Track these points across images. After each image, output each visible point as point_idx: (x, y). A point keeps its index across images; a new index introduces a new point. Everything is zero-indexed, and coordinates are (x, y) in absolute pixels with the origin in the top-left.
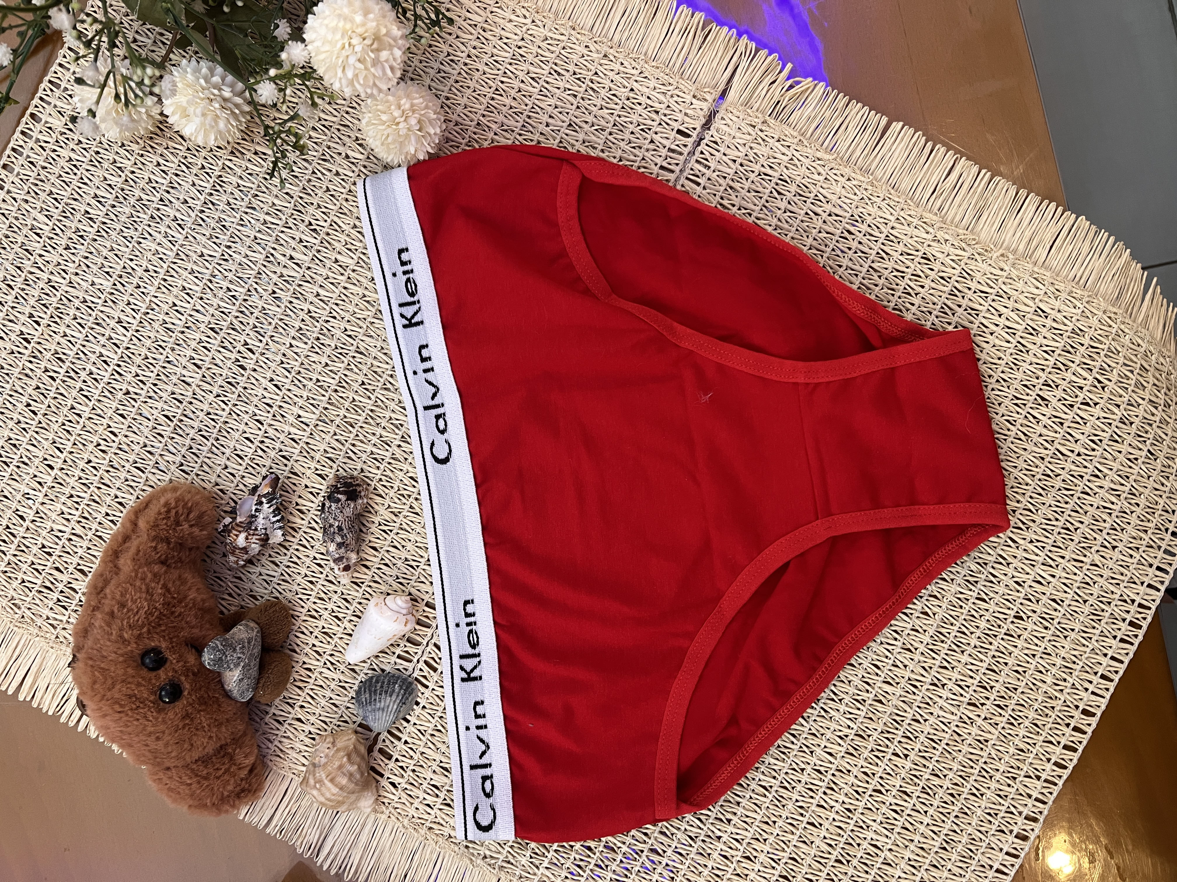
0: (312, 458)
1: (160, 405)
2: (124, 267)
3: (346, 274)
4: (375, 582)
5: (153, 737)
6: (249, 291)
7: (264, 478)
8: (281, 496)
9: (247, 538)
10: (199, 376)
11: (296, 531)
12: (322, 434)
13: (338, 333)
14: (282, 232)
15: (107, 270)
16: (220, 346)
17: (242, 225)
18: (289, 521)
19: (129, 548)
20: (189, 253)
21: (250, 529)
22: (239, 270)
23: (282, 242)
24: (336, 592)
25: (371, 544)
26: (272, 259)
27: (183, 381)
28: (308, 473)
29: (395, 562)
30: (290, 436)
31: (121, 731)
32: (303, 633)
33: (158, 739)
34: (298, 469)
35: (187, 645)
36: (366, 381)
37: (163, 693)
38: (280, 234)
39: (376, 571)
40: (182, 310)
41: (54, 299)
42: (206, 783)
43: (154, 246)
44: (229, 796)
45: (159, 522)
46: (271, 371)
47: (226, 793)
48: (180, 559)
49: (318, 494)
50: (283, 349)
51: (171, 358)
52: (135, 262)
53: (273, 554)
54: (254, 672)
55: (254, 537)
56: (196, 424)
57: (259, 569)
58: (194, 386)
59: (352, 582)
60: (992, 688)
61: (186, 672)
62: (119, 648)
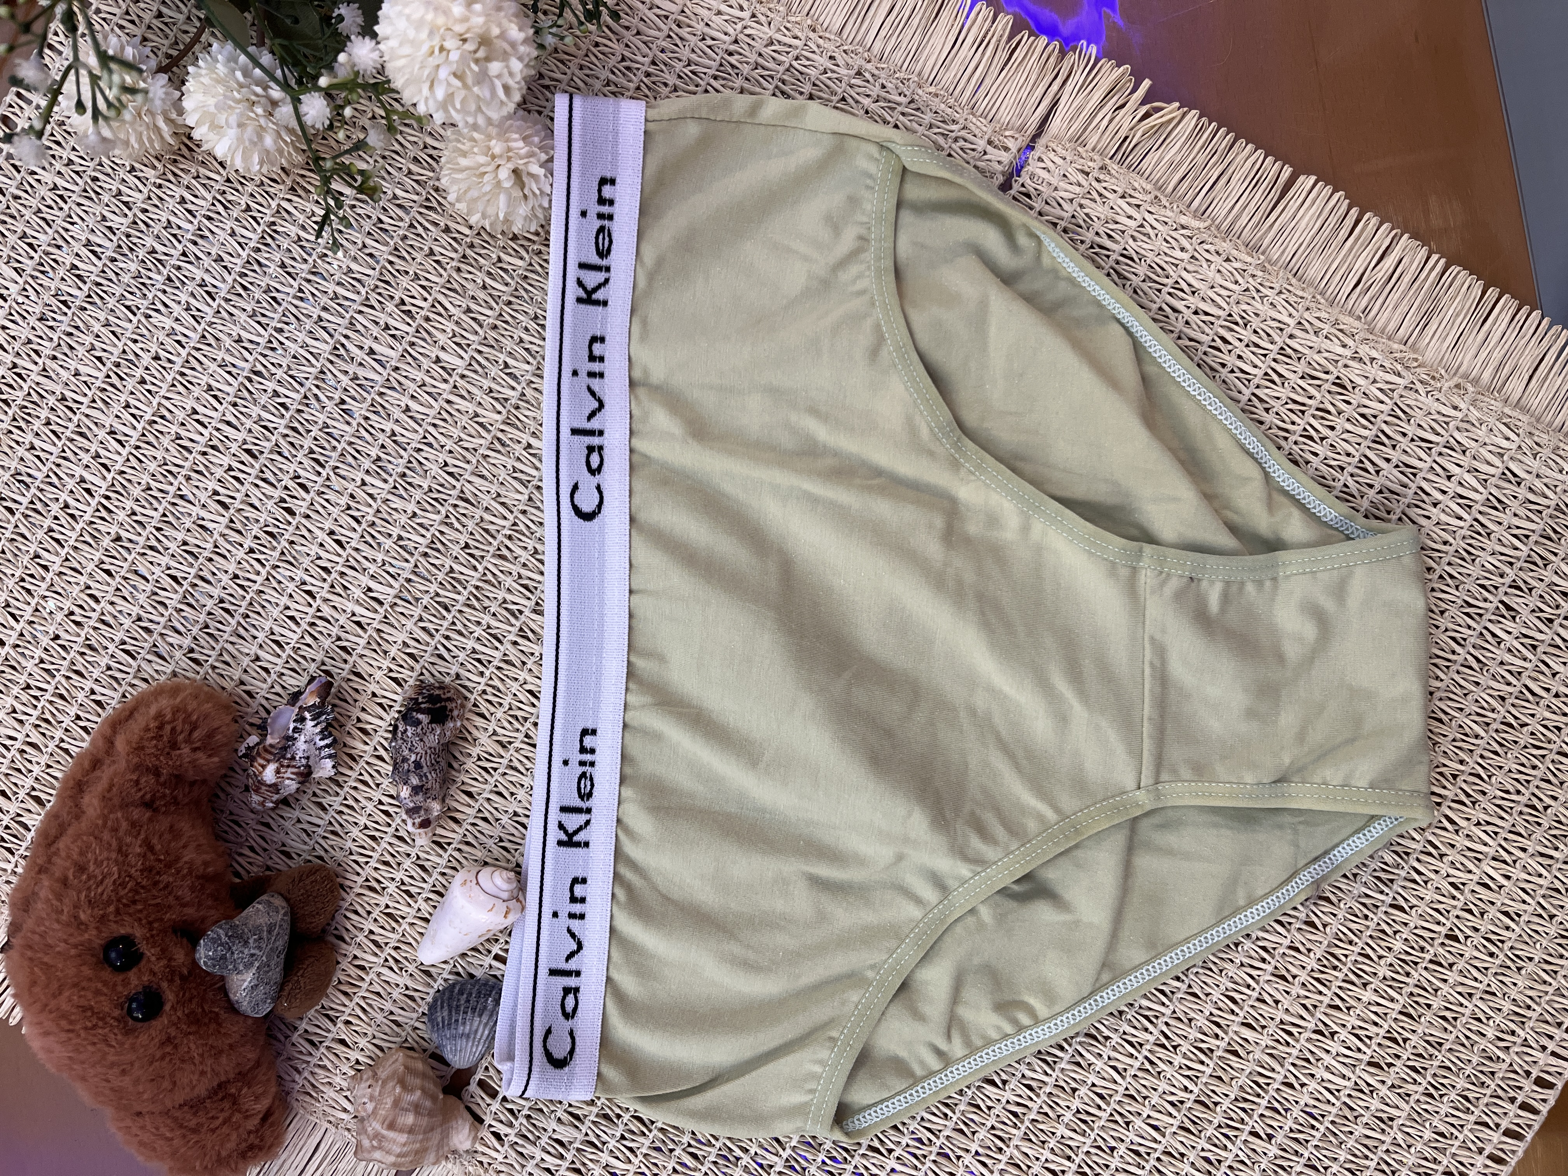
0: (385, 652)
1: (165, 560)
2: (124, 352)
3: (451, 381)
4: (468, 844)
5: (116, 1070)
6: (306, 397)
7: (313, 679)
8: (334, 706)
9: (278, 772)
10: (225, 521)
11: (354, 760)
12: (402, 618)
13: (435, 469)
14: (360, 312)
15: (98, 354)
16: (257, 477)
17: (302, 299)
18: (345, 745)
19: (100, 778)
20: (221, 335)
21: (284, 757)
22: (293, 366)
23: (359, 327)
24: (408, 855)
25: (464, 788)
26: (342, 351)
27: (201, 526)
28: (378, 675)
29: (499, 816)
30: (354, 619)
32: (356, 912)
34: (363, 668)
35: (175, 932)
36: (471, 542)
37: (134, 1005)
38: (356, 316)
39: (470, 828)
40: (205, 420)
41: (19, 393)
42: (195, 1138)
43: (169, 323)
44: (229, 1156)
45: (146, 744)
46: (331, 521)
47: (224, 1153)
48: (175, 798)
49: (391, 707)
50: (351, 487)
51: (185, 492)
52: (140, 345)
53: (318, 792)
54: (276, 974)
55: (290, 770)
56: (216, 592)
57: (297, 813)
58: (216, 536)
59: (434, 842)
60: (1405, 1040)
61: (172, 973)
62: (71, 935)
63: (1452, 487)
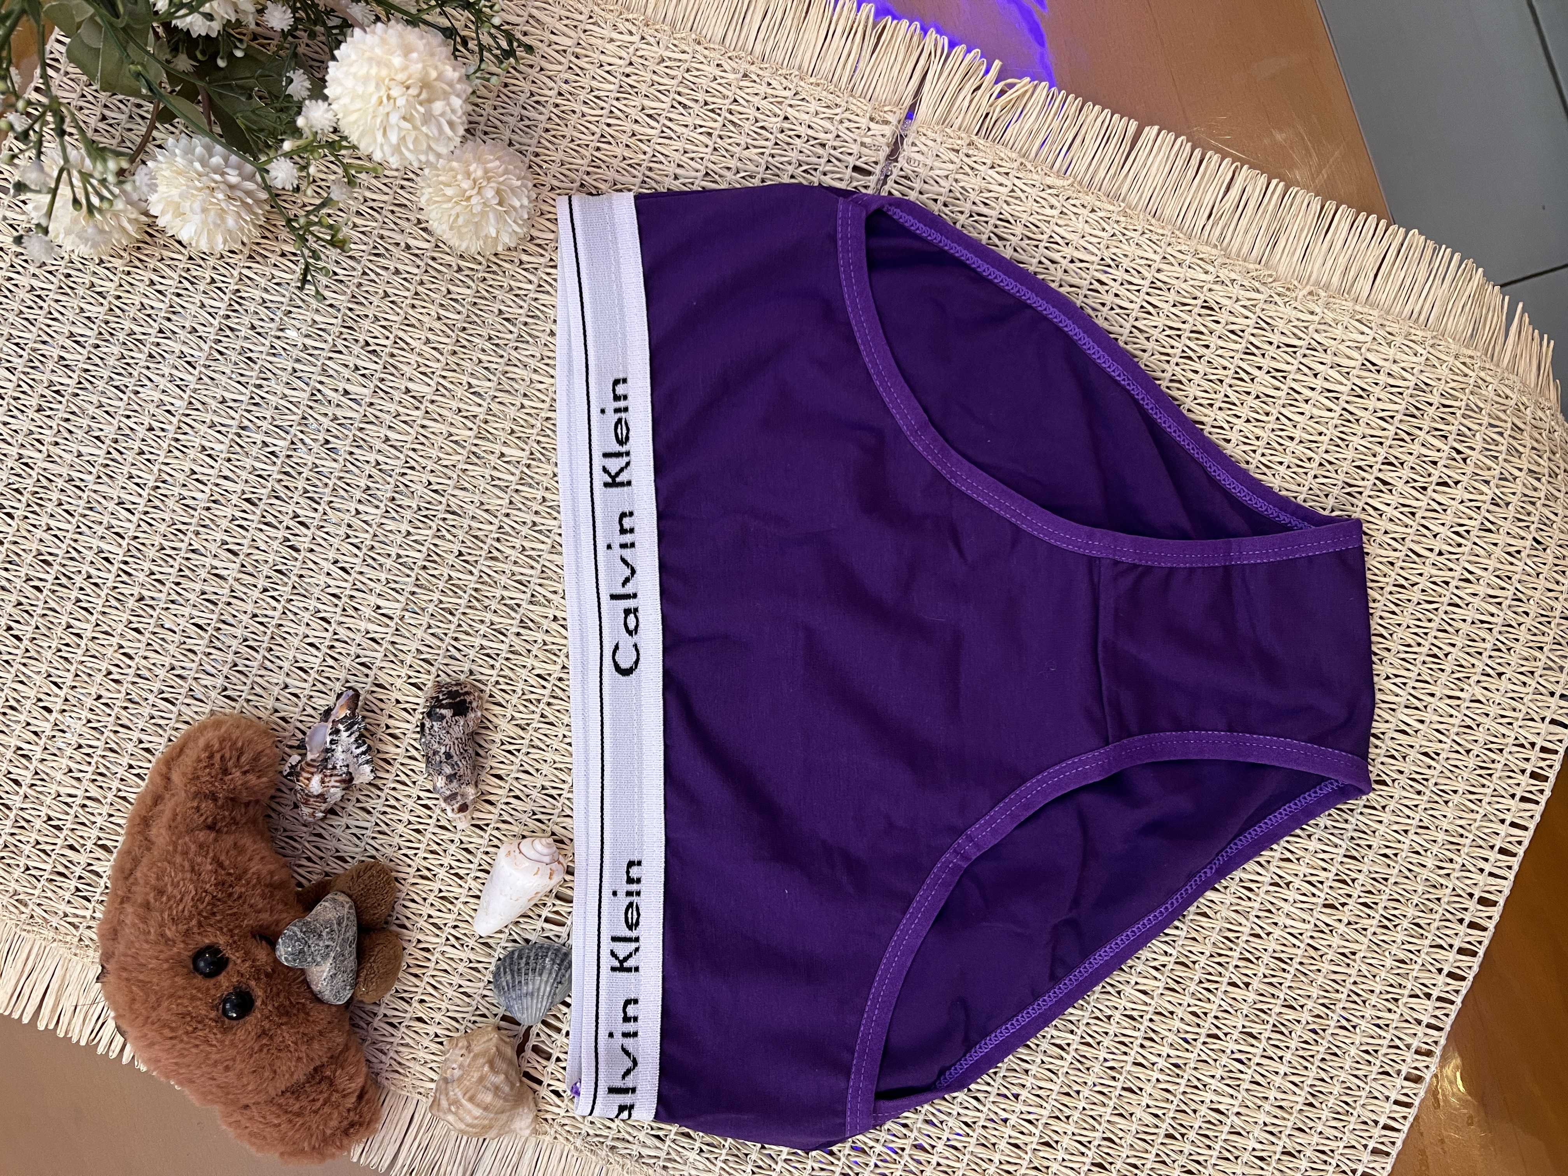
0: (402, 662)
1: (187, 611)
2: (119, 428)
3: (423, 407)
4: (504, 822)
5: (220, 1067)
6: (293, 443)
7: (339, 696)
8: (364, 717)
9: (323, 782)
10: (236, 566)
11: (389, 763)
12: (412, 628)
13: (419, 489)
14: (330, 358)
15: (96, 434)
16: (260, 522)
17: (274, 354)
18: (379, 752)
19: (162, 811)
20: (205, 400)
21: (326, 768)
22: (276, 417)
23: (331, 372)
24: (452, 841)
25: (493, 772)
26: (319, 396)
27: (216, 575)
28: (399, 683)
29: (529, 792)
30: (369, 636)
31: (176, 1064)
32: (413, 901)
33: (227, 1069)
34: (384, 679)
35: (254, 936)
36: (463, 550)
37: (228, 1006)
38: (327, 362)
39: (504, 807)
40: (204, 478)
41: (28, 481)
42: (300, 1121)
43: (157, 396)
44: (333, 1135)
45: (200, 773)
46: (334, 550)
47: (329, 1132)
48: (234, 819)
49: (415, 710)
50: (347, 518)
51: (196, 546)
52: (133, 420)
53: (361, 798)
54: (351, 963)
55: (334, 778)
56: (239, 632)
57: (345, 820)
58: (231, 581)
59: (473, 825)
60: (1353, 881)
61: (257, 974)
62: (161, 951)
63: (1319, 383)
